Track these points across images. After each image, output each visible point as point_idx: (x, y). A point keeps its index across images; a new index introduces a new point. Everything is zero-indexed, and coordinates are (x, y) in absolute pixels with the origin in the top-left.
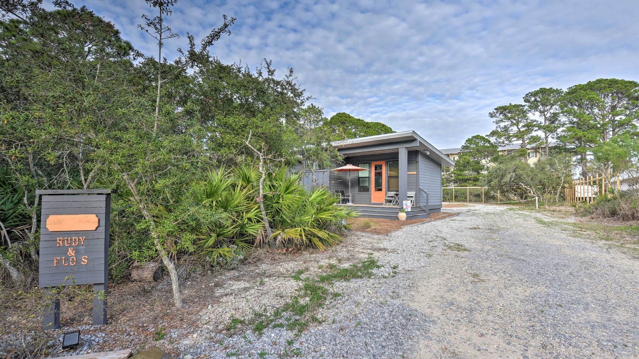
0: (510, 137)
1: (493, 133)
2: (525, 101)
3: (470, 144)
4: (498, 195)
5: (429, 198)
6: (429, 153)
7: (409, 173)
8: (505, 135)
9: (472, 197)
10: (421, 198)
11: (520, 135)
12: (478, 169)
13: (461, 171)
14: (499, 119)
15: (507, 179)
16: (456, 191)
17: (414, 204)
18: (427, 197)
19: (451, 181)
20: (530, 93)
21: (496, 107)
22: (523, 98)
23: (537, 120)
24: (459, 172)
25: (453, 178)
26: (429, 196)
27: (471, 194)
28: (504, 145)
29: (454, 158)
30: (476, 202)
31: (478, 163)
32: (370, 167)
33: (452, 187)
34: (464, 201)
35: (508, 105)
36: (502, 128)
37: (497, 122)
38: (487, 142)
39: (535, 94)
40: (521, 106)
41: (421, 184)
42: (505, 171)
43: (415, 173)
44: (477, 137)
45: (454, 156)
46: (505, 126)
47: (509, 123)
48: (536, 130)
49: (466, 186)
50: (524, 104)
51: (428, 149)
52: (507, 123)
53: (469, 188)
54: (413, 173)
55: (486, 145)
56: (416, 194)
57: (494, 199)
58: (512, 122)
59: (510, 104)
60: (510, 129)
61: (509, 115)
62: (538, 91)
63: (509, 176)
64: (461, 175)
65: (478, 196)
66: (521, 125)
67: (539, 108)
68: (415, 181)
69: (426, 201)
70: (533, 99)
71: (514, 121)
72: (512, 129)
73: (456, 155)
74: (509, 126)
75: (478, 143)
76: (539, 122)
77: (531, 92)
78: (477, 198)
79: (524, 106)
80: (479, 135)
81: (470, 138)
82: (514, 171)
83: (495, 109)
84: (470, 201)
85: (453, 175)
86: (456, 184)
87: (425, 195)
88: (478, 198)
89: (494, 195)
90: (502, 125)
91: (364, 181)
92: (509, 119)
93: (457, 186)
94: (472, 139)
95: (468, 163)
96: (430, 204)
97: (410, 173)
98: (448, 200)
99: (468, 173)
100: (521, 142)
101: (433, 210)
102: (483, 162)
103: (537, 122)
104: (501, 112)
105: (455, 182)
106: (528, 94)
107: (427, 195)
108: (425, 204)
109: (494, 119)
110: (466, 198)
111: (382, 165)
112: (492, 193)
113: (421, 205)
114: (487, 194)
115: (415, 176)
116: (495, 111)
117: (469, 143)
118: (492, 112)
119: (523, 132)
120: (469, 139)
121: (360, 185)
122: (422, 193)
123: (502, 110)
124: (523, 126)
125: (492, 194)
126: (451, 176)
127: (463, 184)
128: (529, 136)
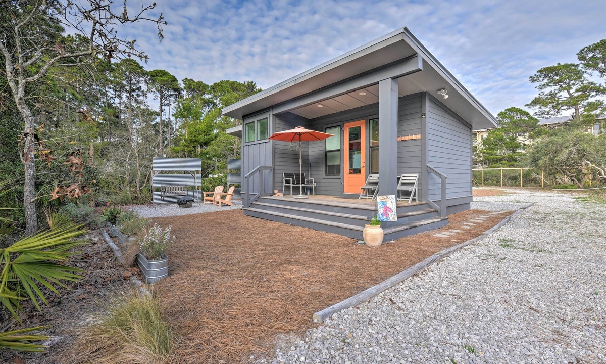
0: (558, 104)
1: (535, 102)
2: (580, 59)
3: (503, 119)
4: (542, 177)
5: (448, 186)
6: (447, 97)
7: (399, 139)
8: (552, 102)
9: (506, 180)
10: (430, 187)
11: (572, 102)
12: (514, 147)
13: (493, 149)
14: (543, 84)
15: (563, 156)
16: (486, 174)
17: (417, 198)
18: (443, 184)
19: (479, 162)
20: (586, 47)
21: (540, 69)
22: (577, 54)
23: (595, 82)
24: (488, 151)
25: (481, 159)
26: (448, 181)
27: (505, 176)
28: (548, 116)
29: (482, 136)
30: (511, 186)
31: (514, 139)
32: (342, 133)
33: (480, 168)
34: (496, 185)
35: (556, 65)
36: (547, 95)
37: (540, 88)
38: (524, 115)
39: (593, 49)
40: (574, 65)
41: (430, 159)
42: (561, 145)
43: (419, 137)
44: (512, 110)
45: (482, 134)
46: (551, 92)
47: (557, 87)
48: (592, 96)
49: (498, 168)
50: (577, 62)
51: (445, 85)
52: (554, 88)
53: (502, 169)
54: (414, 137)
55: (523, 118)
56: (419, 179)
57: (535, 183)
58: (561, 86)
59: (559, 64)
60: (558, 95)
61: (557, 78)
62: (598, 43)
63: (567, 151)
64: (492, 155)
65: (514, 179)
66: (574, 88)
67: (600, 66)
68: (419, 154)
69: (440, 191)
70: (590, 55)
71: (564, 86)
72: (561, 96)
73: (485, 133)
74: (557, 91)
75: (513, 117)
76: (598, 85)
77: (588, 46)
78: (513, 181)
79: (577, 65)
80: (514, 108)
81: (503, 111)
82: (575, 145)
83: (538, 72)
84: (504, 185)
85: (481, 155)
86: (485, 166)
87: (439, 181)
88: (515, 181)
89: (535, 178)
90: (547, 90)
91: (333, 157)
92: (557, 83)
93: (487, 168)
94: (505, 113)
95: (501, 140)
96: (448, 197)
97: (403, 138)
98: (476, 183)
99: (500, 152)
100: (573, 110)
101: (455, 208)
102: (520, 139)
103: (595, 84)
104: (545, 75)
105: (483, 162)
106: (583, 49)
107: (444, 179)
108: (438, 198)
109: (537, 84)
110: (498, 181)
111: (360, 127)
112: (534, 175)
113: (431, 199)
114: (526, 176)
115: (418, 143)
116: (538, 74)
117: (501, 117)
118: (533, 75)
119: (577, 97)
120: (501, 112)
121: (329, 164)
122: (434, 176)
123: (548, 72)
124: (577, 91)
125: (533, 177)
126: (480, 156)
127: (494, 165)
128: (585, 102)
